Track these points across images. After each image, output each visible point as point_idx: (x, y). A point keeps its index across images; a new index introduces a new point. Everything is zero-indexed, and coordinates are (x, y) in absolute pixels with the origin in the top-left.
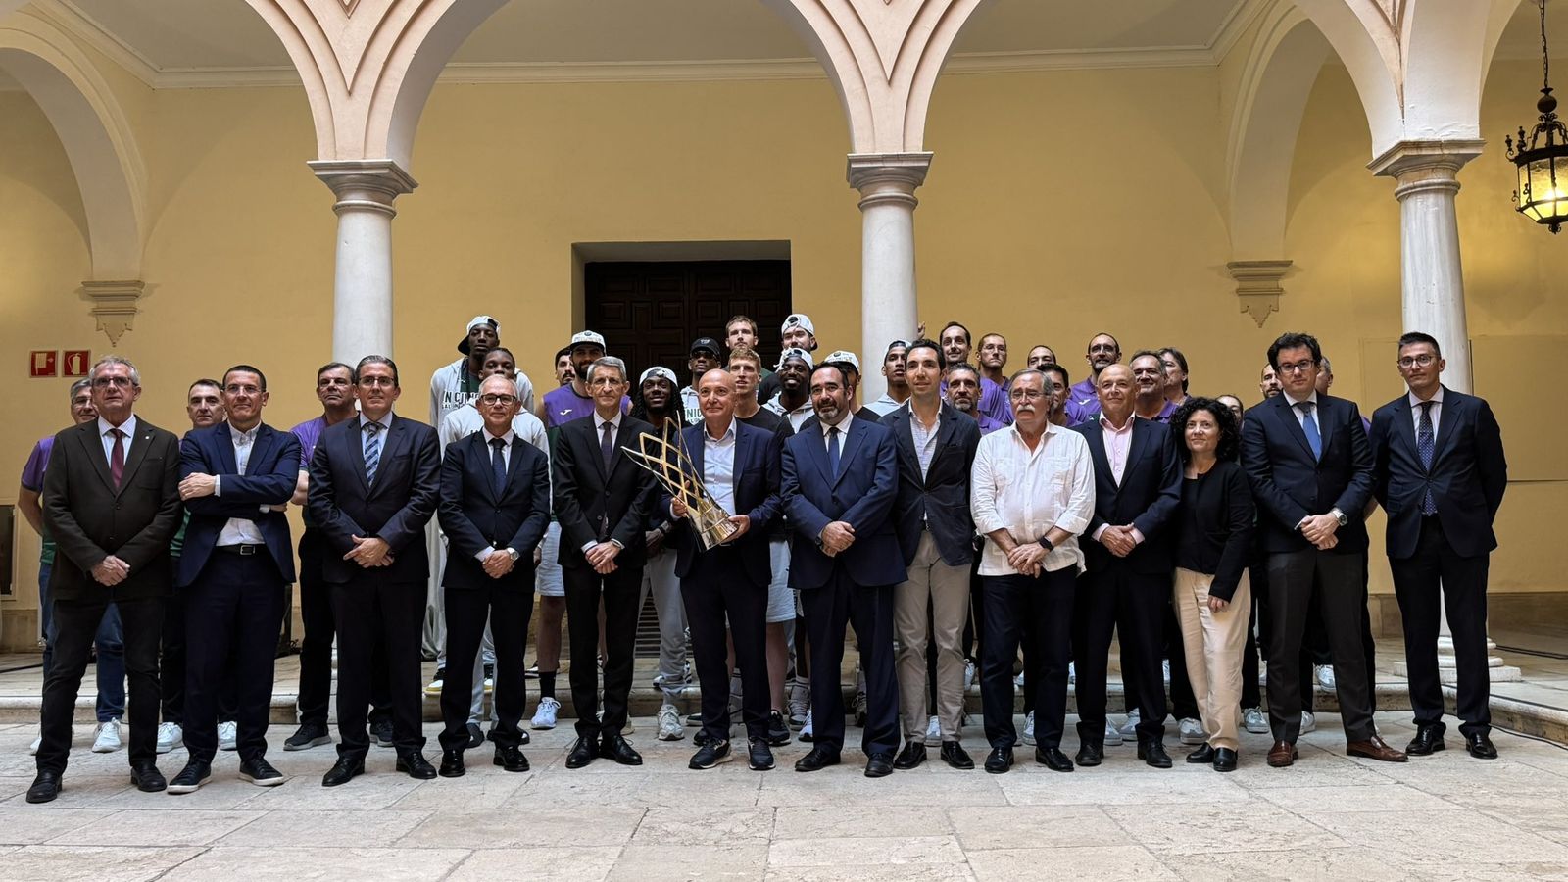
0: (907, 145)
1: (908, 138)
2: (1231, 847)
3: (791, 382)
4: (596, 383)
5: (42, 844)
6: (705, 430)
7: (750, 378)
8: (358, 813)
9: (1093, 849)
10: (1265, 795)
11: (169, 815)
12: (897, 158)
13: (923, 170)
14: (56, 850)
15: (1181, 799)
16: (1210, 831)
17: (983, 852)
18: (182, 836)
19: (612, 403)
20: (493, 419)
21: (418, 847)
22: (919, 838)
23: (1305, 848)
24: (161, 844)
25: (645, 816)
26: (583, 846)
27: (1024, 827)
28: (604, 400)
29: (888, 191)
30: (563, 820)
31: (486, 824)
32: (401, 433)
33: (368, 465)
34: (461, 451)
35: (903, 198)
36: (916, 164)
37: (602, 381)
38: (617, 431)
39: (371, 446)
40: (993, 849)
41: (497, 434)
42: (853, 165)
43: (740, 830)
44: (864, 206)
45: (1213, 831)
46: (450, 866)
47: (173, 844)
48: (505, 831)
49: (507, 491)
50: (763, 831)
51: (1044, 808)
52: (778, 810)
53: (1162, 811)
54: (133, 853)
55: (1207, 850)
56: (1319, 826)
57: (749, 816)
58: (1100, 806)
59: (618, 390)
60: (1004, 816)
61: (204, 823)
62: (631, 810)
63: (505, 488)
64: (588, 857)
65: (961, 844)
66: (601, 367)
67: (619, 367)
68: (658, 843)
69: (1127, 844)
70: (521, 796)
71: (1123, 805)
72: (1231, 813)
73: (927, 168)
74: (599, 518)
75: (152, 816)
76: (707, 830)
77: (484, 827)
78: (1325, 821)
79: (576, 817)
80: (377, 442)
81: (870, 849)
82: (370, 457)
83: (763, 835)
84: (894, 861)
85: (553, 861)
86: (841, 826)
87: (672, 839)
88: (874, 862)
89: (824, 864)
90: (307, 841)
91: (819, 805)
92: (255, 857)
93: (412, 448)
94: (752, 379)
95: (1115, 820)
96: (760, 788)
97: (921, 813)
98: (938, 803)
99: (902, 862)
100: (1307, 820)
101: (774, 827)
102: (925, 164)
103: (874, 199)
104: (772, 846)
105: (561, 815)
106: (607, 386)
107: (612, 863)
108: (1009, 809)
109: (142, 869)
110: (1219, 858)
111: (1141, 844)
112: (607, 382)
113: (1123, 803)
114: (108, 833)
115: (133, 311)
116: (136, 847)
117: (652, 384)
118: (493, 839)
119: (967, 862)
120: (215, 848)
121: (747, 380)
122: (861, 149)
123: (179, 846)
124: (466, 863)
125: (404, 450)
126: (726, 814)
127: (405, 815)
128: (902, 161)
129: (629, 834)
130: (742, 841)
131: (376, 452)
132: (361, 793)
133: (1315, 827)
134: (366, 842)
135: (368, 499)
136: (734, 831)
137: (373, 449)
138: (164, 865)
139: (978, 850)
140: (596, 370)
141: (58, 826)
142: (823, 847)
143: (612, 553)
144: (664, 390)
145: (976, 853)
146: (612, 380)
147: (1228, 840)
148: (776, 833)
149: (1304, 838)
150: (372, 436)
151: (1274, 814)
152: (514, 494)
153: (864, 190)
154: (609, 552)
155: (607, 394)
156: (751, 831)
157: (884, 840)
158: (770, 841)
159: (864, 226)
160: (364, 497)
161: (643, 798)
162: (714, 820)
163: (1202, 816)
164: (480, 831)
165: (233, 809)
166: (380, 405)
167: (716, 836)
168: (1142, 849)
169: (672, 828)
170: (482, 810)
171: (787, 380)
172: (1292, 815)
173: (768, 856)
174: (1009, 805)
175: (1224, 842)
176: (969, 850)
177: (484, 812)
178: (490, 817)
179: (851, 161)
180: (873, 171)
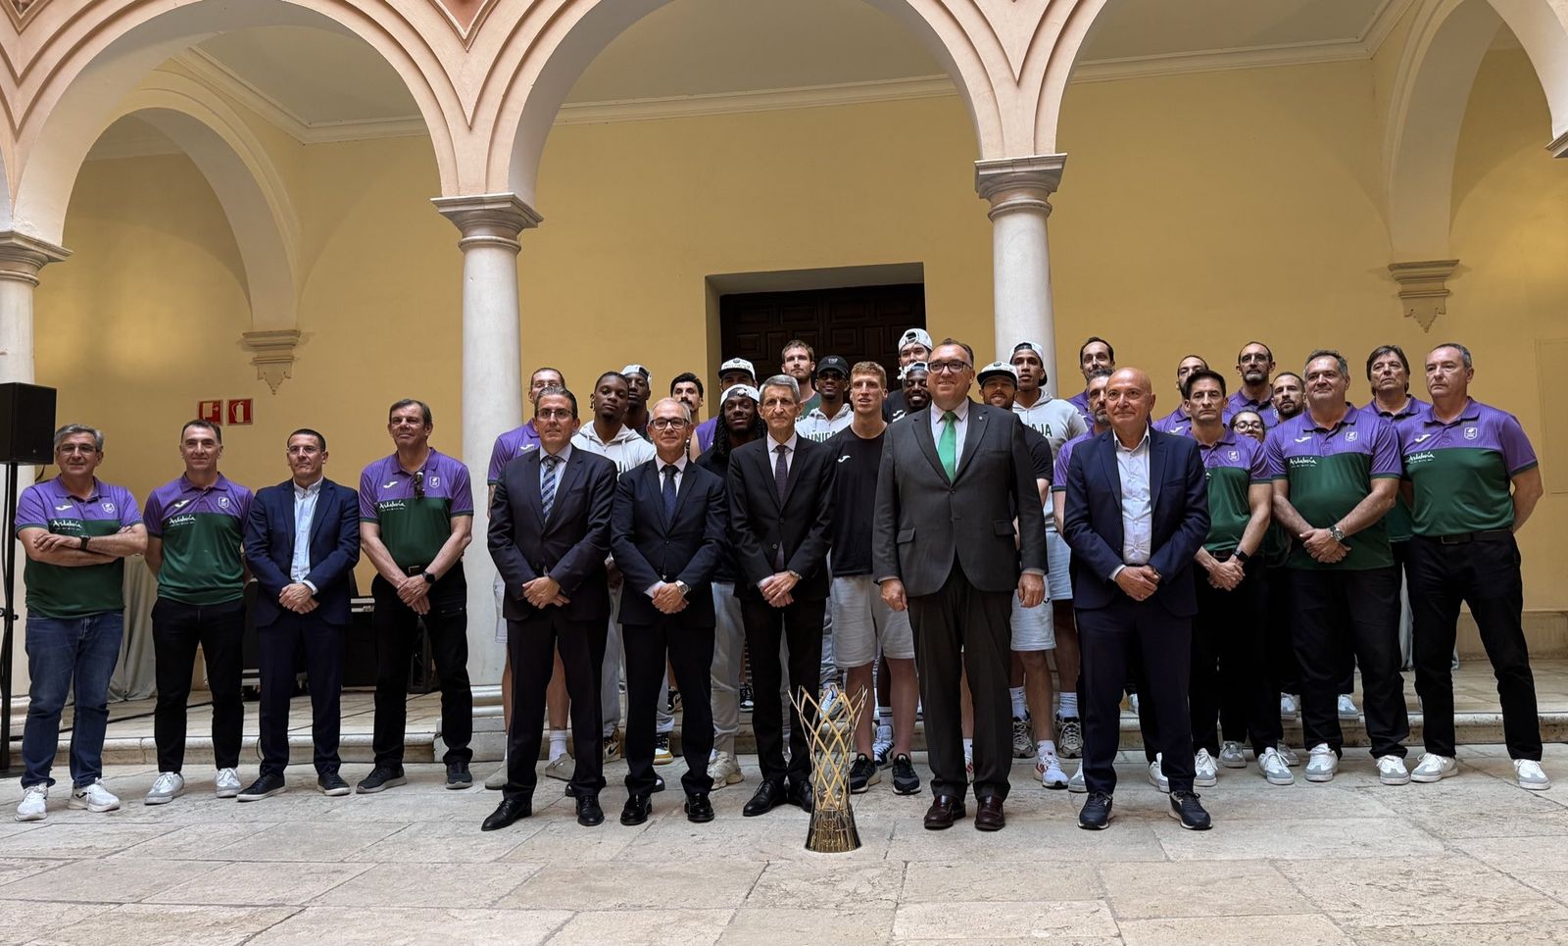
0: (1038, 148)
1: (1040, 140)
2: (1432, 917)
3: (916, 398)
4: (767, 404)
5: (139, 902)
6: (1116, 438)
7: (874, 395)
8: (467, 867)
9: (1267, 919)
10: (1464, 847)
11: (277, 868)
12: (1028, 162)
13: (1057, 174)
14: (151, 909)
15: (1366, 853)
16: (1403, 895)
17: (1140, 922)
18: (281, 893)
19: (785, 425)
20: (664, 444)
21: (520, 908)
22: (1066, 903)
23: (1524, 920)
24: (257, 904)
25: (764, 871)
26: (692, 909)
27: (1186, 889)
28: (776, 422)
29: (1020, 198)
30: (675, 875)
31: (595, 880)
32: (579, 466)
33: (544, 500)
34: (632, 481)
35: (1035, 204)
36: (1049, 168)
37: (773, 402)
38: (792, 453)
39: (548, 481)
40: (1150, 918)
41: (670, 461)
42: (981, 173)
43: (865, 889)
44: (994, 216)
45: (1408, 895)
46: (547, 933)
47: (269, 903)
48: (614, 889)
49: (676, 520)
50: (890, 892)
51: (1207, 864)
52: (909, 865)
53: (1345, 868)
54: (226, 914)
55: (1404, 921)
56: (1536, 890)
57: (876, 872)
58: (1272, 861)
59: (790, 411)
60: (1163, 874)
61: (309, 877)
62: (751, 864)
63: (674, 516)
64: (696, 923)
65: (1113, 911)
66: (772, 387)
67: (791, 386)
68: (774, 906)
69: (1306, 912)
70: (638, 846)
71: (1298, 861)
72: (1427, 871)
73: (1061, 170)
74: (775, 546)
75: (260, 869)
76: (829, 890)
77: (593, 883)
78: (1542, 882)
79: (690, 871)
80: (554, 477)
81: (1008, 917)
82: (547, 492)
83: (890, 896)
84: (1035, 934)
85: (657, 928)
86: (976, 886)
87: (790, 901)
88: (1013, 935)
89: (956, 936)
90: (406, 900)
91: (954, 859)
92: (348, 920)
93: (588, 482)
94: (876, 395)
95: (1292, 880)
96: (891, 838)
97: (1067, 871)
98: (1087, 857)
99: (1045, 935)
100: (1520, 882)
101: (902, 887)
102: (1059, 167)
103: (1004, 207)
104: (898, 912)
105: (675, 869)
106: (778, 407)
107: (720, 930)
108: (1168, 867)
109: (228, 933)
110: (1419, 932)
111: (1324, 912)
112: (779, 403)
113: (1298, 857)
114: (209, 890)
115: (291, 360)
116: (231, 906)
117: (733, 404)
118: (598, 898)
119: (1120, 936)
120: (310, 908)
121: (870, 397)
122: (989, 155)
123: (274, 905)
124: (565, 929)
125: (580, 485)
126: (851, 870)
127: (515, 868)
128: (1033, 165)
129: (744, 894)
130: (867, 905)
131: (553, 487)
132: (475, 842)
133: (1531, 891)
134: (465, 902)
135: (543, 536)
136: (858, 892)
137: (551, 484)
138: (253, 928)
139: (1133, 919)
140: (766, 390)
141: (162, 881)
142: (955, 914)
143: (789, 585)
144: (747, 411)
145: (1130, 924)
146: (784, 401)
147: (1429, 908)
148: (905, 894)
149: (1520, 906)
150: (549, 470)
151: (1478, 873)
152: (683, 522)
153: (994, 199)
154: (786, 584)
155: (780, 415)
156: (876, 892)
157: (1024, 905)
158: (898, 904)
159: (995, 236)
160: (540, 532)
161: (765, 849)
162: (838, 877)
163: (1392, 874)
164: (587, 889)
165: (342, 861)
166: (557, 438)
167: (837, 897)
168: (1324, 919)
169: (791, 886)
170: (595, 862)
171: (911, 397)
172: (1500, 875)
173: (893, 924)
174: (1168, 860)
175: (1423, 911)
176: (1122, 919)
177: (598, 864)
178: (601, 871)
179: (978, 168)
180: (1003, 178)
